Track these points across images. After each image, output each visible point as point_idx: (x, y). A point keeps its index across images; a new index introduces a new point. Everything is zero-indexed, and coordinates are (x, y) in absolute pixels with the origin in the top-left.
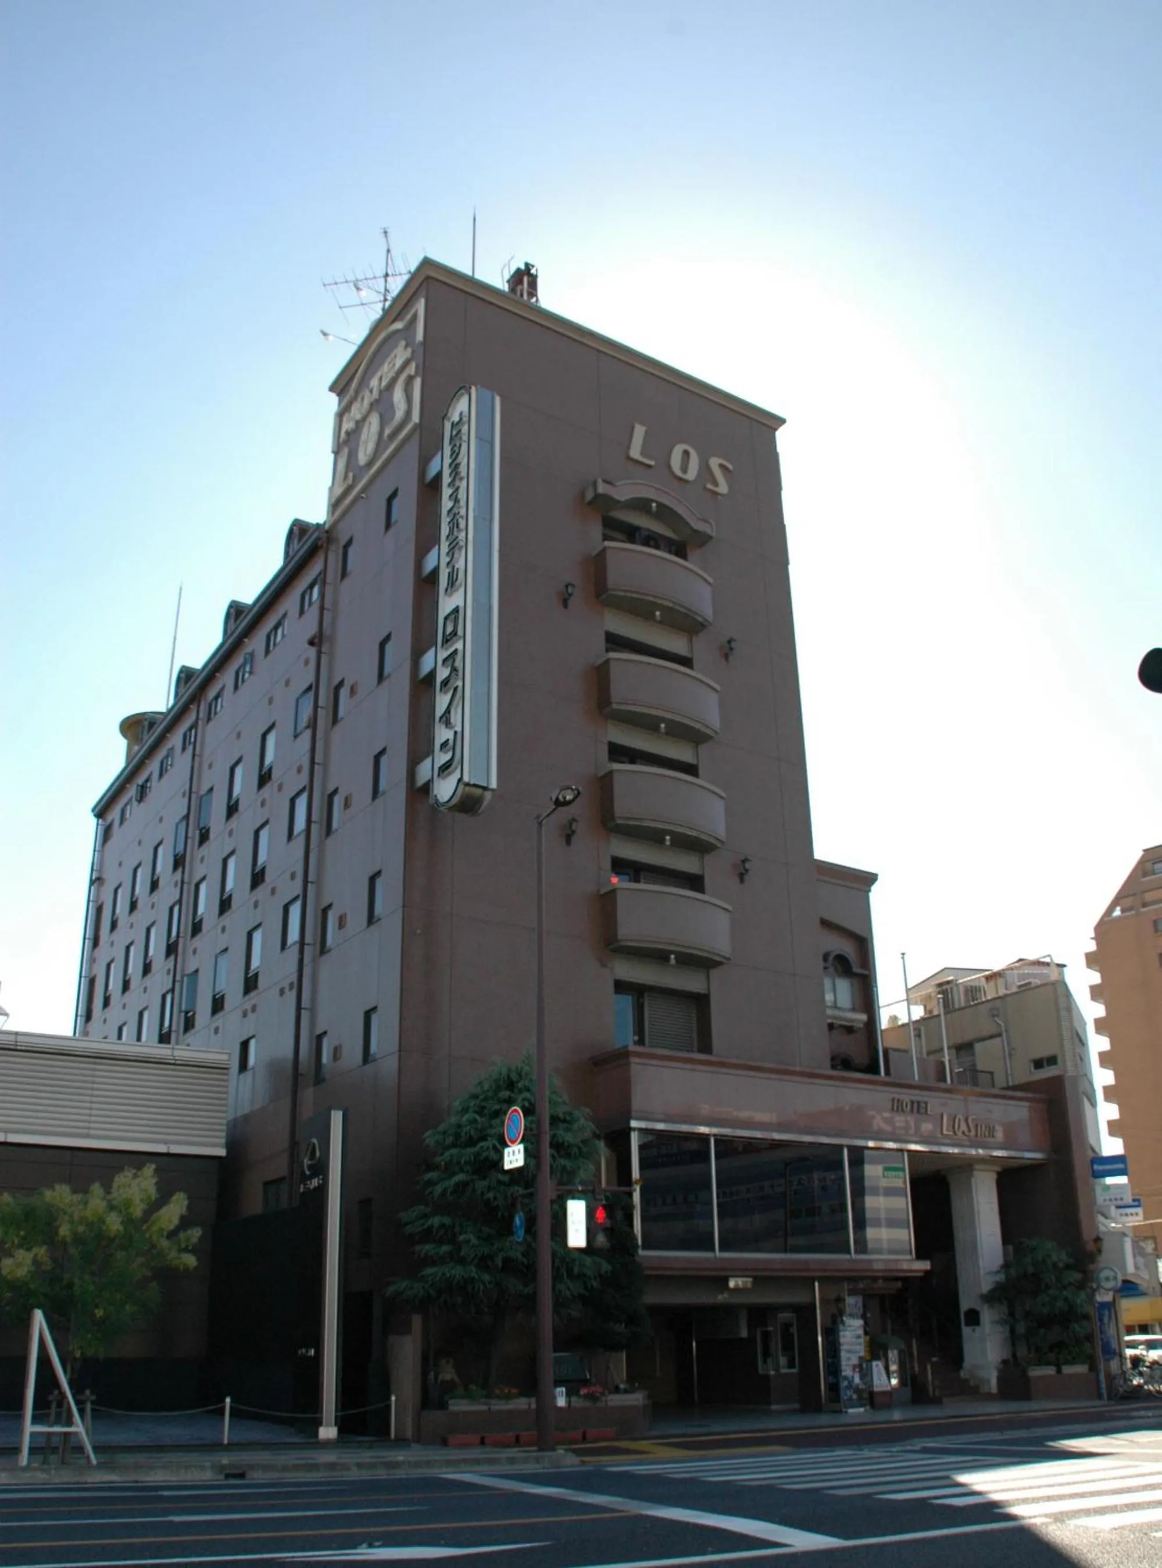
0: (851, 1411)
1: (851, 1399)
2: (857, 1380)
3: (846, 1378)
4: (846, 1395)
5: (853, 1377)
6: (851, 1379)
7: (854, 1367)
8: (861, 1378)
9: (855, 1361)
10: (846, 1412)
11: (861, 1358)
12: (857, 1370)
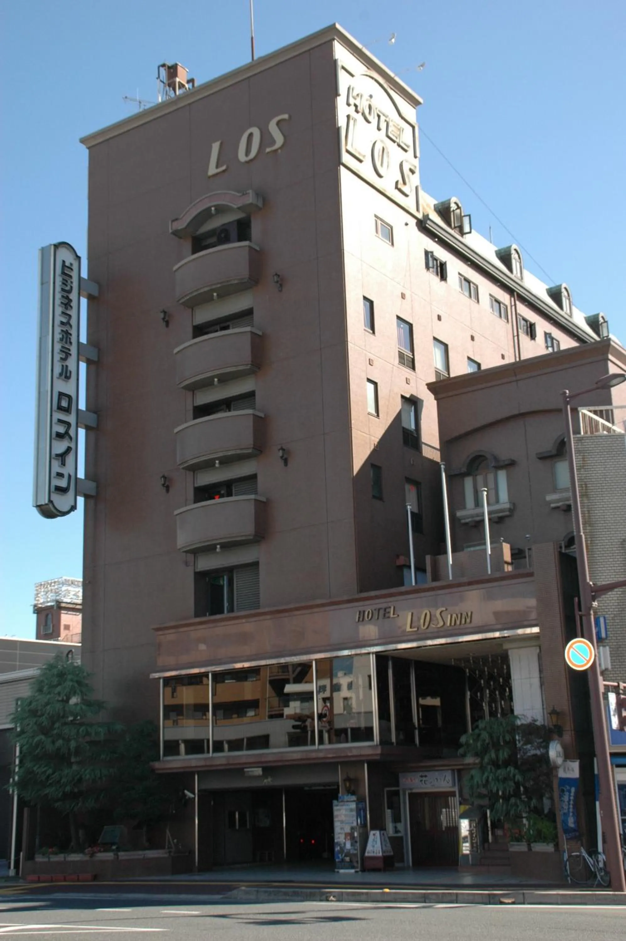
0: (342, 871)
1: (343, 860)
2: (348, 846)
3: (339, 844)
4: (338, 858)
5: (345, 844)
6: (343, 845)
7: (346, 835)
8: (352, 845)
9: (348, 830)
10: (338, 872)
11: (352, 828)
12: (349, 837)
